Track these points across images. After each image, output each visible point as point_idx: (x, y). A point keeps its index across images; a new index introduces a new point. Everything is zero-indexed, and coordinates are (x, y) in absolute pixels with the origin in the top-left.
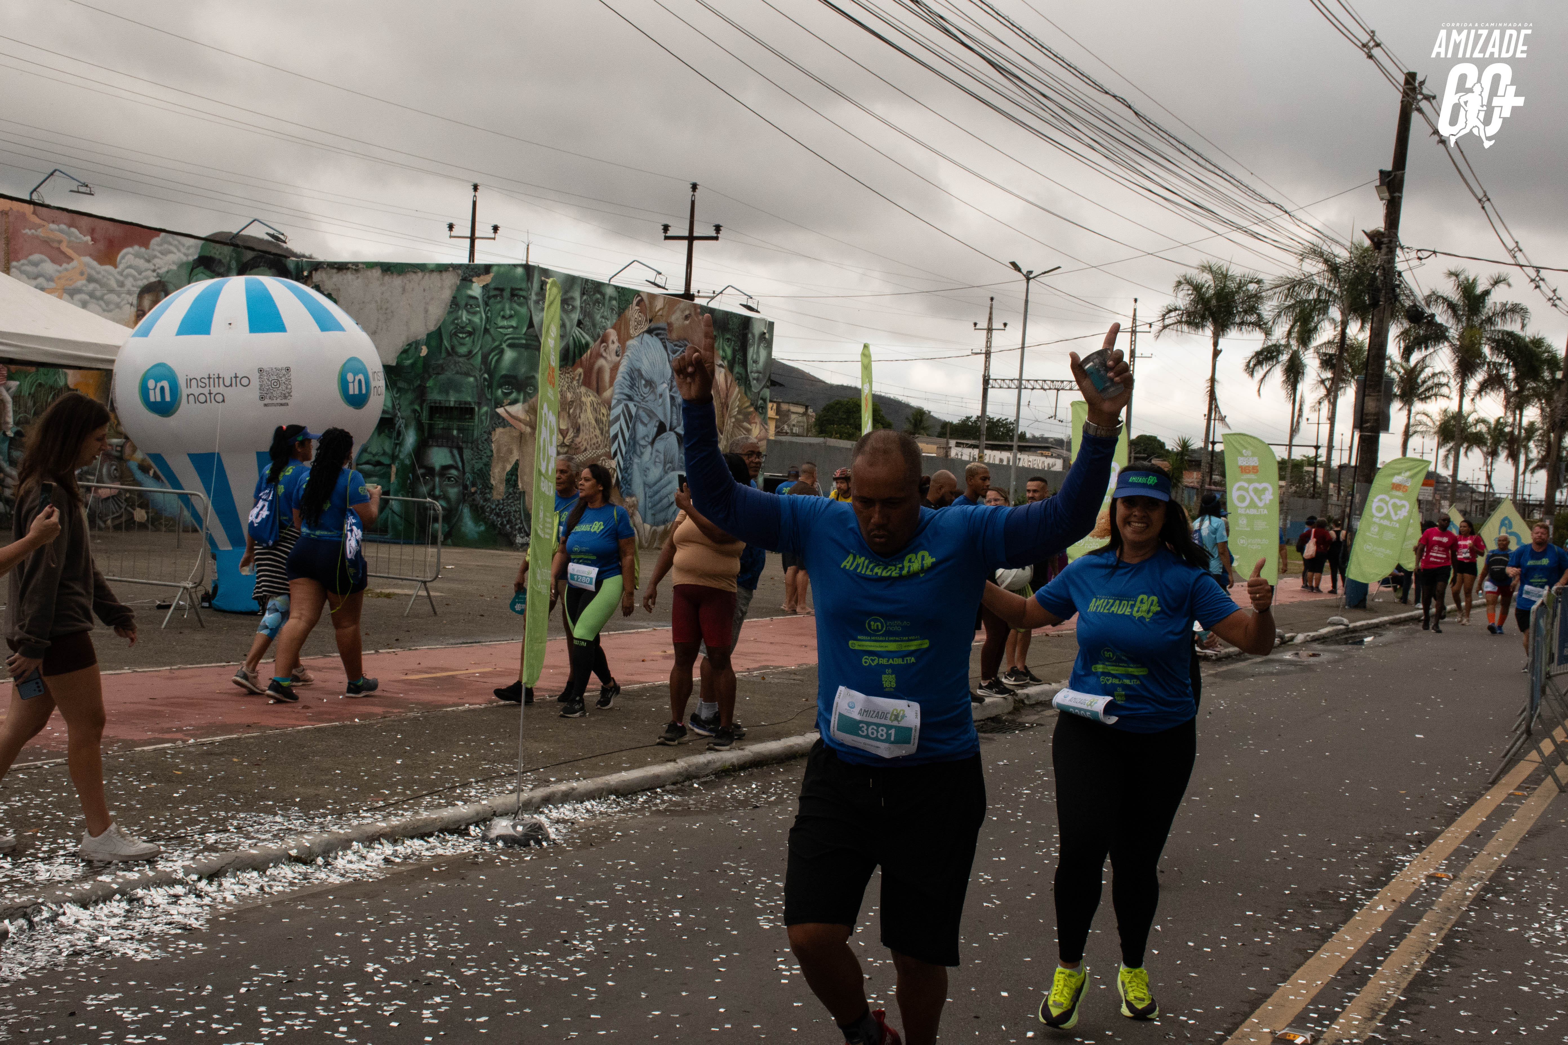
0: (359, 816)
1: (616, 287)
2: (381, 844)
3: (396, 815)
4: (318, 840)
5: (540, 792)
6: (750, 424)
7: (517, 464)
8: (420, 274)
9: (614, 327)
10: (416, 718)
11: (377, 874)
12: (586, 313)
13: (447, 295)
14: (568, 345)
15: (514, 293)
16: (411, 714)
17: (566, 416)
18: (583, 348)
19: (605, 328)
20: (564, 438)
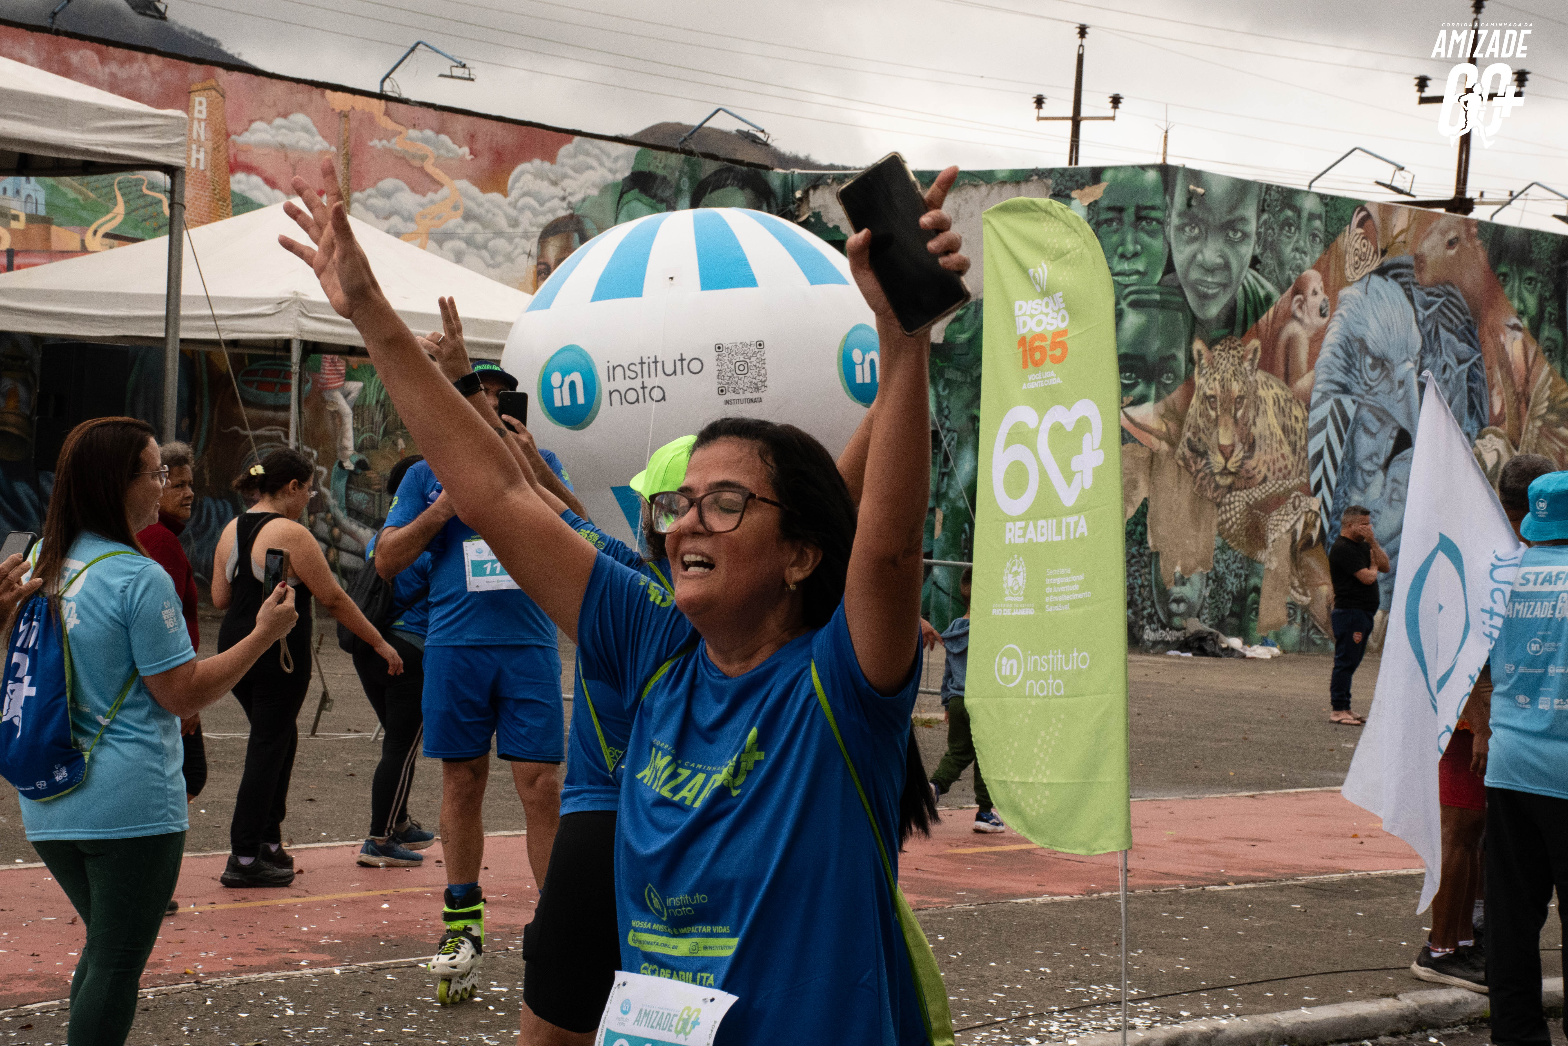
1: (1322, 197)
7: (1145, 505)
8: (984, 189)
9: (1316, 266)
12: (1267, 244)
14: (1234, 301)
15: (1141, 216)
16: (960, 906)
17: (1230, 422)
18: (1261, 304)
19: (1300, 269)
20: (1227, 460)
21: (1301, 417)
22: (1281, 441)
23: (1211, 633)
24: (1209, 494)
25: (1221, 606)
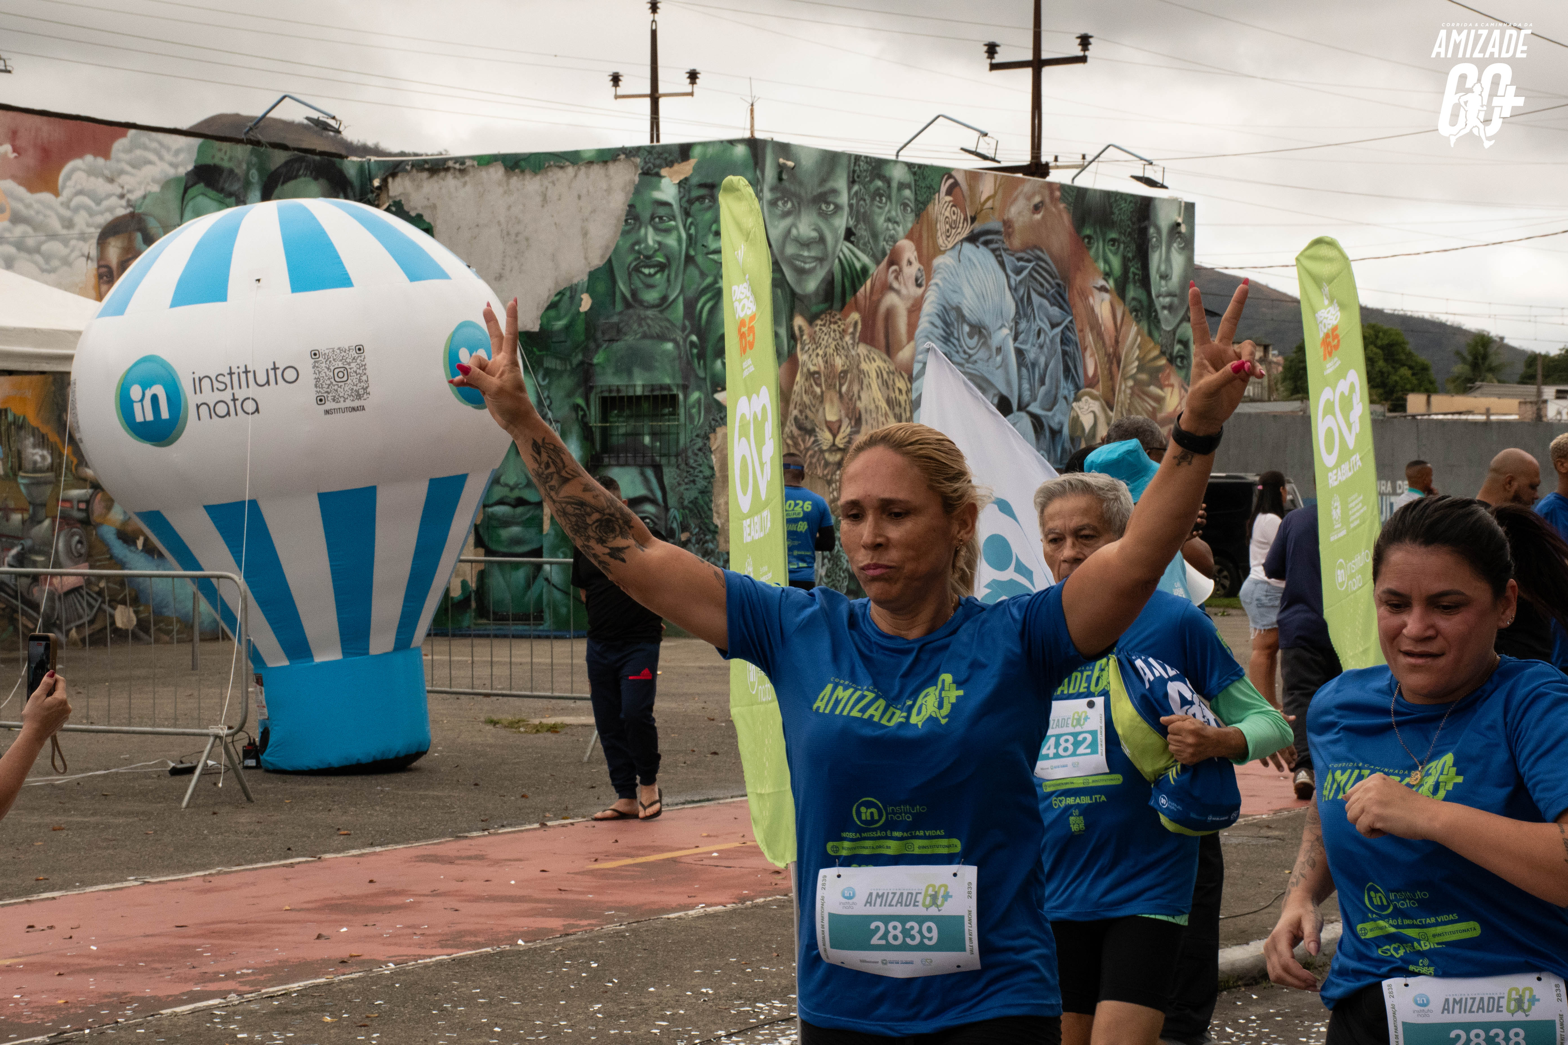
1: (910, 166)
6: (1161, 388)
8: (571, 170)
9: (909, 236)
12: (860, 215)
13: (618, 202)
16: (608, 927)
17: (836, 398)
18: (858, 277)
19: (894, 239)
20: (835, 436)
21: (904, 389)
22: (886, 415)
24: (819, 472)
25: (838, 585)
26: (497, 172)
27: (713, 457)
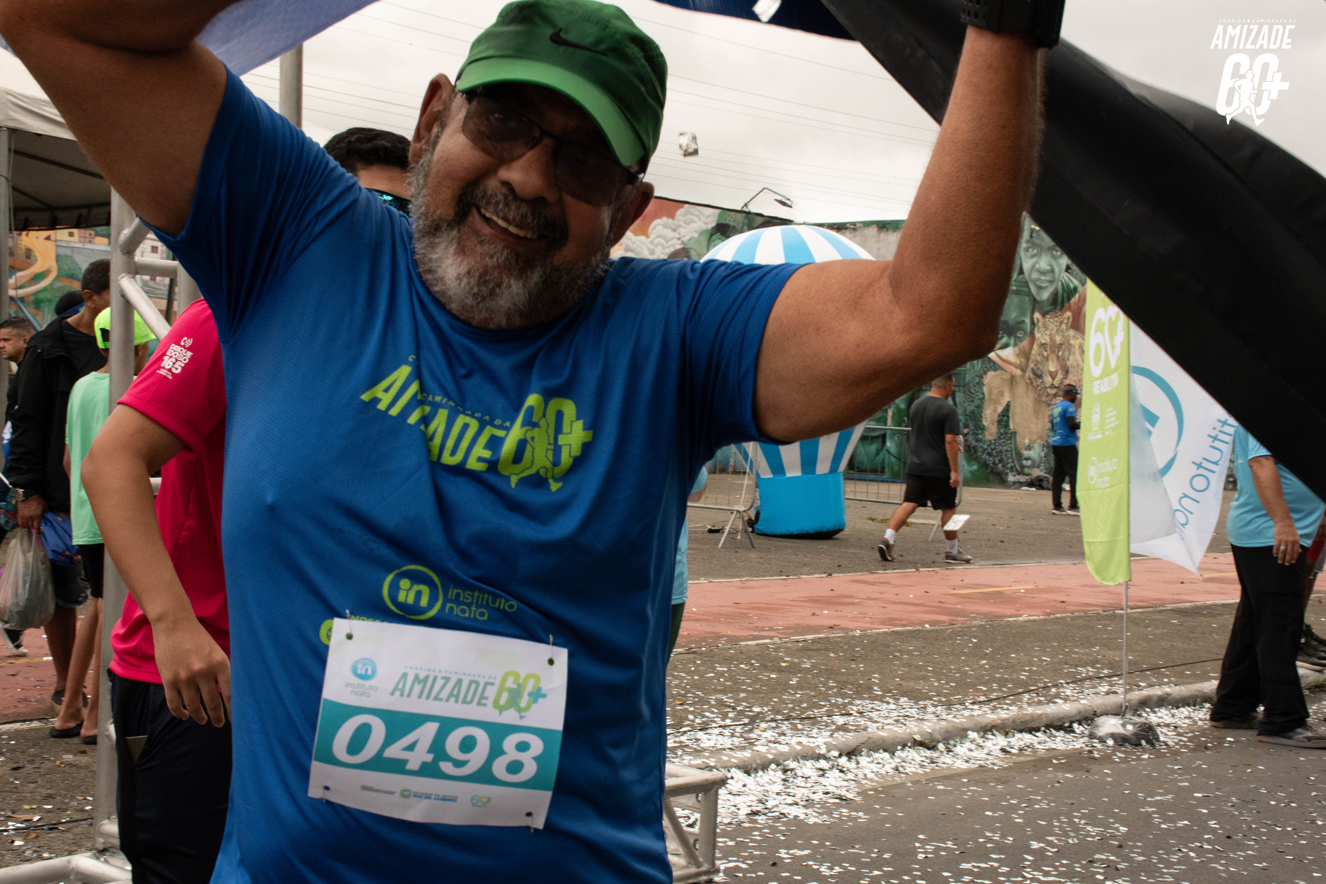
0: (966, 708)
2: (993, 735)
3: (1002, 709)
4: (937, 727)
5: (1136, 695)
7: (1008, 405)
10: (981, 625)
11: (1001, 763)
14: (1056, 290)
16: (975, 622)
17: (1055, 358)
18: (1070, 292)
20: (1053, 379)
23: (1046, 477)
24: (1044, 399)
26: (874, 230)
27: (984, 388)
